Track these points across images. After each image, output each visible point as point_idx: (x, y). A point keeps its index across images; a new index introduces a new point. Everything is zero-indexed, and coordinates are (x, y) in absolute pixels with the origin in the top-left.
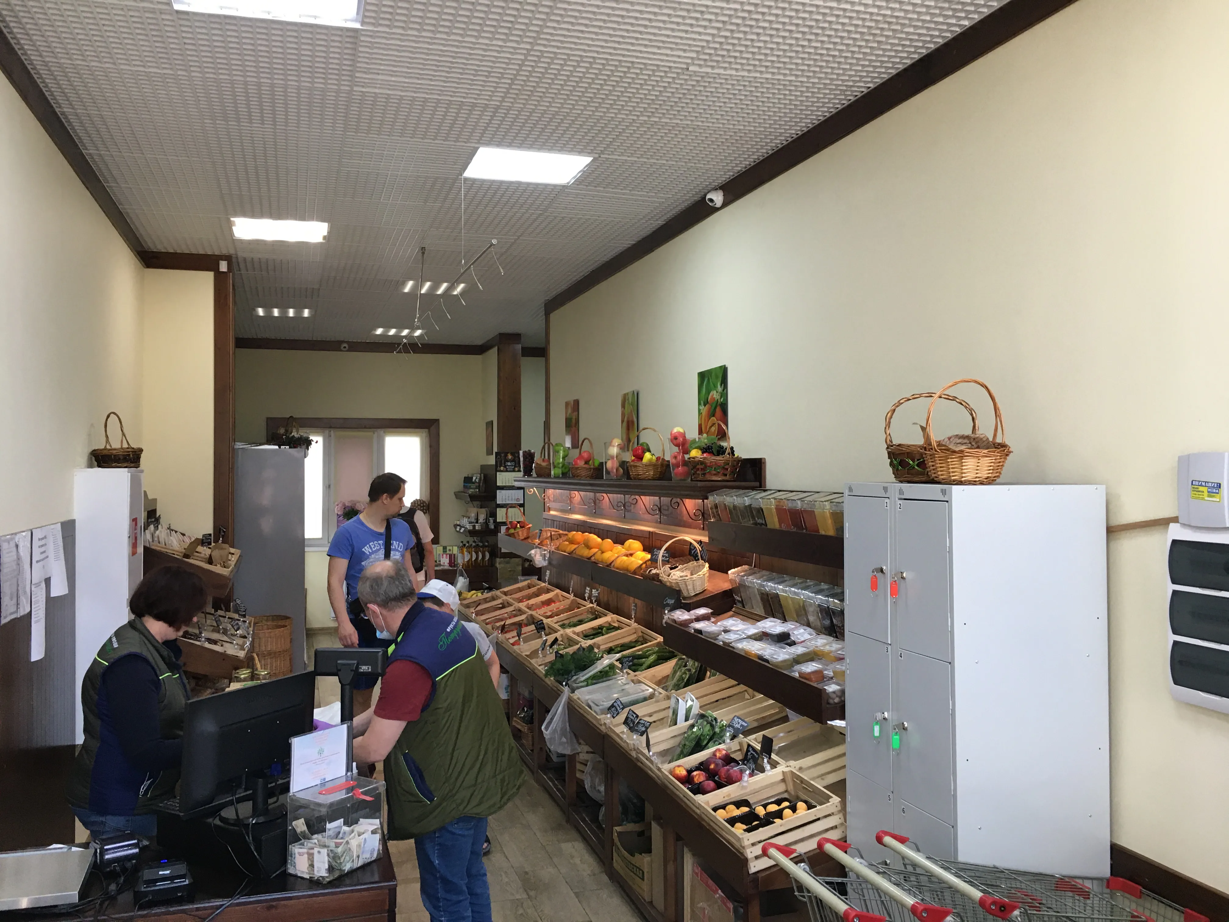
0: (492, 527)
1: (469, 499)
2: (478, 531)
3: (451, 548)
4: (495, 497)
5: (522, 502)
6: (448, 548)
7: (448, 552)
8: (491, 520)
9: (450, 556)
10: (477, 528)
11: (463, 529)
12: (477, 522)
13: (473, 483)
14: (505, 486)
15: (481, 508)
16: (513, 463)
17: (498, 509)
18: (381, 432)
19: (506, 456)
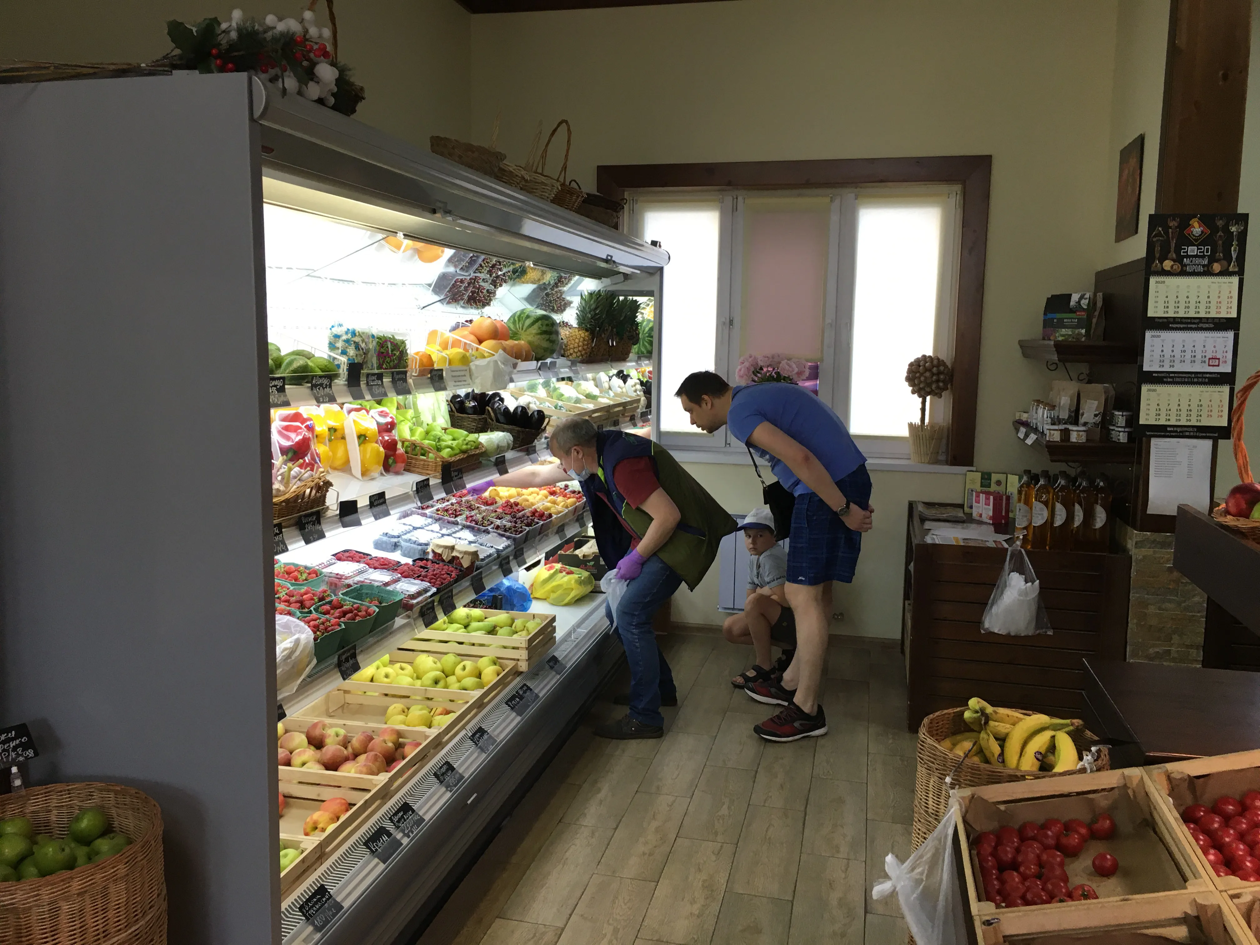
0: (1123, 438)
1: (1055, 357)
2: (1077, 448)
3: (1002, 477)
4: (1138, 350)
5: (1228, 369)
6: (994, 477)
7: (994, 488)
8: (1120, 418)
9: (998, 499)
10: (1074, 438)
11: (1032, 437)
12: (1076, 422)
13: (1072, 311)
14: (1175, 320)
15: (1089, 382)
16: (1207, 249)
17: (1145, 388)
18: (848, 194)
19: (1185, 224)
